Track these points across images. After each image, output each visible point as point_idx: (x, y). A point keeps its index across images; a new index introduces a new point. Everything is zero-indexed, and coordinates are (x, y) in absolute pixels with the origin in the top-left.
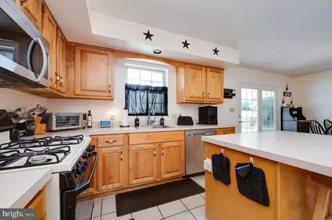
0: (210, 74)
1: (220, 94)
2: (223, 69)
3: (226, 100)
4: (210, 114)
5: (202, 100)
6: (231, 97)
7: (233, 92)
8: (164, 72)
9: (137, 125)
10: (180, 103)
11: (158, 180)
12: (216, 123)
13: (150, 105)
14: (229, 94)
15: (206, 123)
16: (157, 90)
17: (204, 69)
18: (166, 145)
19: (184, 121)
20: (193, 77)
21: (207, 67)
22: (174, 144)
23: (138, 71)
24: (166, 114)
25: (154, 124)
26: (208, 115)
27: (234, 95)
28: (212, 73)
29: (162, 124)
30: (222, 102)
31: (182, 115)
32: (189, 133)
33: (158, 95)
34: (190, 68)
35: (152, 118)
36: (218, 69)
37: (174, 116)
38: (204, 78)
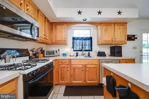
0: (117, 27)
2: (126, 23)
3: (129, 42)
5: (111, 42)
6: (134, 40)
7: (136, 37)
8: (91, 29)
9: (77, 55)
10: (99, 45)
11: (84, 83)
12: (121, 56)
13: (83, 46)
14: (131, 38)
15: (114, 56)
16: (87, 39)
17: (113, 25)
18: (88, 66)
19: (101, 54)
21: (114, 23)
22: (93, 66)
23: (78, 31)
24: (91, 50)
25: (85, 55)
26: (116, 51)
27: (136, 38)
28: (118, 26)
29: (89, 55)
30: (126, 43)
31: (100, 51)
32: (102, 61)
33: (87, 41)
34: (104, 25)
35: (84, 52)
36: (123, 24)
37: (95, 51)
38: (113, 30)
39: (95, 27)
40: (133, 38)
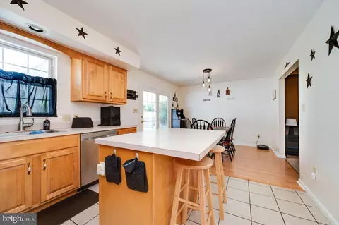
0: (113, 73)
1: (123, 95)
2: (126, 71)
3: (129, 101)
4: (113, 114)
5: (102, 99)
6: (134, 99)
7: (137, 94)
8: (52, 59)
10: (76, 101)
11: (35, 206)
12: (119, 124)
14: (132, 95)
15: (109, 125)
16: (39, 82)
17: (106, 66)
18: (49, 155)
19: (80, 123)
20: (92, 72)
21: (109, 65)
22: (65, 152)
24: (54, 114)
25: (32, 128)
26: (110, 116)
27: (137, 96)
28: (115, 73)
29: (46, 127)
30: (125, 103)
31: (79, 117)
32: (86, 137)
33: (40, 88)
34: (89, 61)
36: (122, 70)
37: (66, 118)
38: (106, 76)
39: (66, 58)
40: (134, 96)
